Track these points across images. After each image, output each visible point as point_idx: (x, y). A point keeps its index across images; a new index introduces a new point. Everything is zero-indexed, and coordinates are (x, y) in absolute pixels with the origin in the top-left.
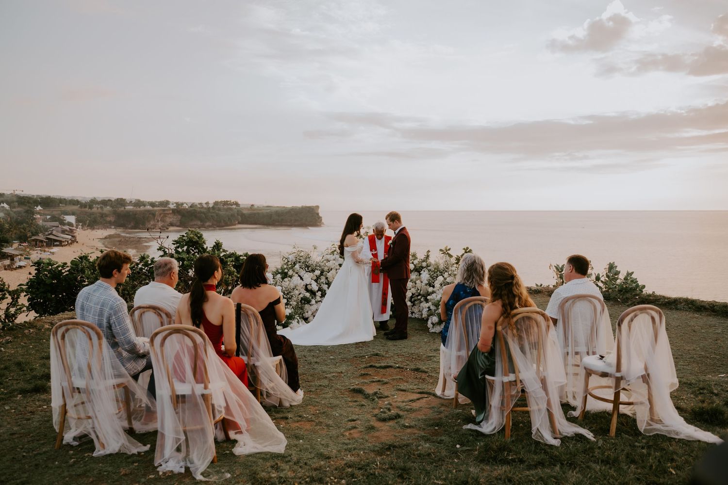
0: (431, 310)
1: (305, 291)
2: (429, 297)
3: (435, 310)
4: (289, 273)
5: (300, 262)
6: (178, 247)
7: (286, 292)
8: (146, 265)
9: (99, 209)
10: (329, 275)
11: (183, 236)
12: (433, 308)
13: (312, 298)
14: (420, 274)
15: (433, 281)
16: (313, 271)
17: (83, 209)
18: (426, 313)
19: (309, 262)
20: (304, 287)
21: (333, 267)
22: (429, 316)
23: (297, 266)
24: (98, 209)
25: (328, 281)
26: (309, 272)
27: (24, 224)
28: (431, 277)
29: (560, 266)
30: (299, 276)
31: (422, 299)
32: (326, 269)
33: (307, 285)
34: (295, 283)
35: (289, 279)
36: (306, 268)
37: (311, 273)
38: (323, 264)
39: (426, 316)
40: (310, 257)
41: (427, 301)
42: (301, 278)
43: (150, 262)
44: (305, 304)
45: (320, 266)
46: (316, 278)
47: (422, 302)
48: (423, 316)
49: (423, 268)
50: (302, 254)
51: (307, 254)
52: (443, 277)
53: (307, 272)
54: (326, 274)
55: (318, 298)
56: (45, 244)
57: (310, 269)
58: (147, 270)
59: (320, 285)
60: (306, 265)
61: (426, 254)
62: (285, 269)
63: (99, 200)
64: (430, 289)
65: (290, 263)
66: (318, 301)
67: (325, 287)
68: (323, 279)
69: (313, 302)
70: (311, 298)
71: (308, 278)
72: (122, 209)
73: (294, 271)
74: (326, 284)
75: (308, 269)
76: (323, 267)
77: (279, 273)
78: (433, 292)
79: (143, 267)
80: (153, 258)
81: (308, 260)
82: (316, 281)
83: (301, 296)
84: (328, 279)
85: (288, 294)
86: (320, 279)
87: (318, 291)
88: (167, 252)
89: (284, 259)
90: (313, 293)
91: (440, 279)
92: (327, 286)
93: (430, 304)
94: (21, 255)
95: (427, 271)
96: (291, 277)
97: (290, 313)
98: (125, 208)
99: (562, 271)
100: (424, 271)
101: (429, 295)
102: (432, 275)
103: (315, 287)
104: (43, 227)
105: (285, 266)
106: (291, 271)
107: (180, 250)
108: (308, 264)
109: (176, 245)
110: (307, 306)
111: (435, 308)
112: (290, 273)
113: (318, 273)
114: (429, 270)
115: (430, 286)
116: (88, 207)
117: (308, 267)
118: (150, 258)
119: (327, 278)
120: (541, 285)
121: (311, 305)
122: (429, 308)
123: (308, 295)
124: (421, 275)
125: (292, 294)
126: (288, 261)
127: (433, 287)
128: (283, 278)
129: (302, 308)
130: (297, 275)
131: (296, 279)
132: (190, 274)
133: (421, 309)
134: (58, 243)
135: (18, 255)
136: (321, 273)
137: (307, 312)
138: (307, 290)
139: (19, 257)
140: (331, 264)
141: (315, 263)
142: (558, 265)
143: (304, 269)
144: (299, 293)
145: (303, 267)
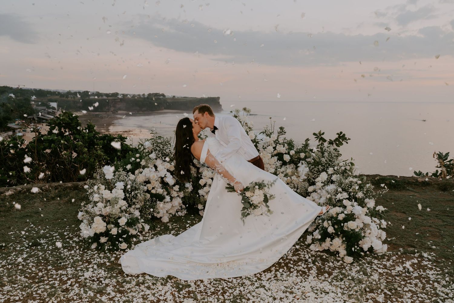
4: (141, 163)
5: (157, 150)
9: (73, 98)
13: (168, 193)
14: (297, 167)
15: (313, 176)
16: (171, 161)
17: (62, 98)
19: (167, 150)
20: (160, 179)
24: (71, 98)
26: (167, 161)
27: (23, 108)
28: (310, 171)
29: (444, 154)
30: (154, 166)
33: (162, 177)
36: (163, 158)
37: (168, 164)
42: (157, 169)
44: (156, 202)
49: (300, 159)
50: (159, 141)
51: (166, 140)
52: (327, 172)
56: (36, 122)
60: (164, 153)
61: (305, 143)
62: (137, 158)
63: (73, 92)
64: (311, 189)
70: (165, 194)
71: (163, 169)
72: (87, 98)
85: (131, 192)
87: (174, 185)
89: (140, 146)
90: (169, 188)
91: (324, 176)
94: (20, 128)
95: (305, 165)
96: (143, 168)
100: (302, 164)
102: (313, 169)
103: (170, 180)
104: (36, 109)
105: (138, 155)
106: (145, 160)
108: (165, 152)
114: (309, 163)
116: (65, 97)
121: (164, 202)
123: (160, 191)
124: (299, 169)
126: (145, 149)
134: (45, 121)
135: (18, 129)
138: (162, 184)
139: (19, 130)
142: (440, 153)
143: (160, 158)
144: (153, 186)
145: (159, 156)
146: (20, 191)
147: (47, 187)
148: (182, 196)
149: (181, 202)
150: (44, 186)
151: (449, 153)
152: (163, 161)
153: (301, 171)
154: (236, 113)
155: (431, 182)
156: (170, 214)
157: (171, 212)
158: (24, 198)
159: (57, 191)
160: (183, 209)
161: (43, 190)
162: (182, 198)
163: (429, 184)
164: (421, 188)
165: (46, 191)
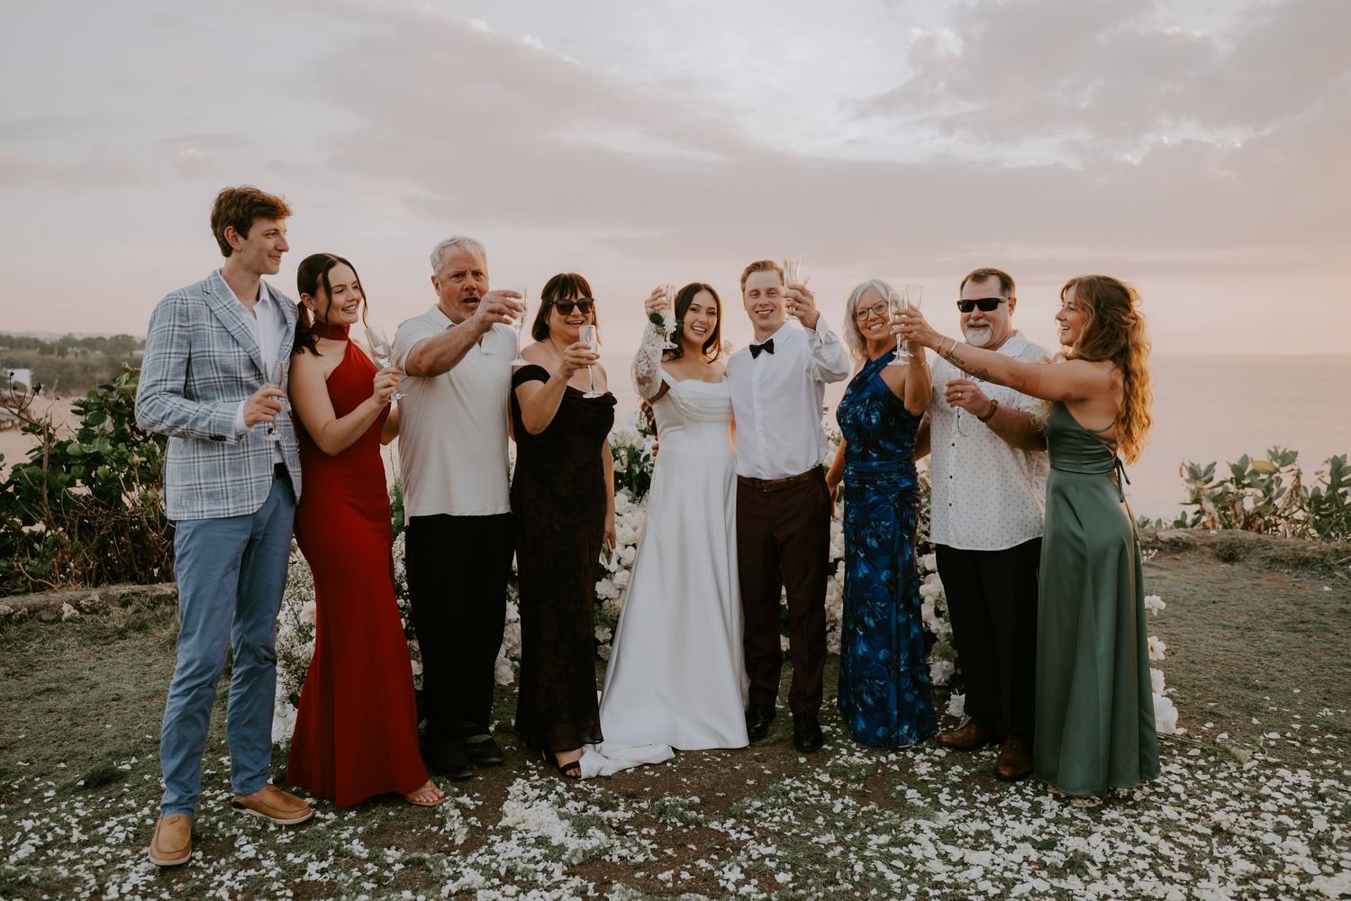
9: (80, 357)
17: (47, 357)
24: (76, 356)
29: (1203, 468)
63: (80, 338)
116: (56, 352)
147: (97, 599)
150: (84, 597)
155: (1194, 541)
158: (22, 638)
159: (130, 610)
161: (81, 610)
163: (1189, 545)
164: (1169, 557)
165: (94, 611)
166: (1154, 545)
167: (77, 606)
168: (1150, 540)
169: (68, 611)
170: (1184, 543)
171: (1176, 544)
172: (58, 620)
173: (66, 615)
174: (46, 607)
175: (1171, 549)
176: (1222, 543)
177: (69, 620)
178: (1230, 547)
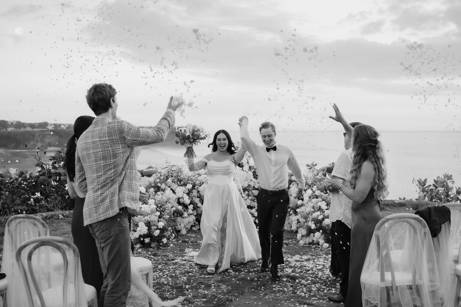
0: (299, 222)
1: (178, 205)
2: (298, 210)
3: (304, 222)
4: (161, 187)
5: (172, 176)
6: (55, 163)
7: (159, 205)
8: (25, 179)
10: (201, 189)
11: (60, 152)
12: (302, 220)
13: (185, 211)
16: (185, 185)
18: (295, 225)
19: (182, 176)
20: (177, 200)
21: (204, 181)
22: (298, 228)
23: (170, 180)
25: (200, 195)
26: (181, 185)
29: (423, 180)
30: (172, 190)
31: (291, 212)
32: (198, 182)
33: (179, 198)
34: (168, 196)
35: (162, 192)
36: (179, 182)
37: (183, 187)
38: (195, 178)
39: (296, 228)
40: (182, 171)
41: (296, 213)
42: (174, 192)
43: (28, 177)
44: (177, 216)
45: (192, 180)
46: (188, 191)
47: (291, 215)
48: (293, 228)
50: (174, 168)
51: (179, 168)
52: (312, 190)
53: (179, 186)
54: (198, 188)
55: (190, 211)
57: (182, 183)
58: (25, 185)
59: (192, 199)
60: (179, 179)
62: (158, 183)
64: (300, 202)
65: (162, 178)
66: (190, 214)
67: (197, 200)
68: (195, 193)
69: (186, 214)
70: (183, 211)
71: (181, 191)
72: (4, 130)
73: (166, 185)
74: (198, 197)
75: (180, 183)
76: (195, 181)
77: (153, 187)
78: (302, 205)
79: (22, 182)
80: (31, 173)
81: (180, 174)
82: (188, 194)
83: (174, 209)
84: (200, 193)
85: (161, 207)
86: (192, 193)
87: (190, 204)
88: (45, 167)
90: (185, 207)
91: (309, 192)
92: (198, 199)
93: (299, 217)
96: (163, 190)
97: (163, 226)
98: (6, 130)
99: (425, 185)
100: (293, 185)
101: (298, 208)
103: (187, 200)
105: (158, 180)
106: (163, 184)
107: (57, 165)
108: (180, 178)
109: (53, 161)
110: (179, 219)
111: (304, 220)
112: (163, 186)
113: (189, 186)
115: (299, 199)
117: (180, 181)
118: (29, 173)
119: (198, 192)
120: (405, 199)
121: (183, 218)
122: (298, 220)
123: (180, 208)
125: (165, 206)
126: (161, 176)
127: (303, 200)
128: (156, 192)
129: (174, 221)
130: (169, 189)
131: (168, 192)
132: (67, 188)
133: (290, 221)
136: (193, 185)
137: (180, 225)
138: (179, 203)
140: (203, 178)
141: (187, 177)
142: (420, 179)
143: (176, 183)
144: (172, 206)
145: (175, 181)
146: (46, 217)
147: (68, 214)
148: (195, 214)
149: (195, 219)
150: (64, 213)
151: (426, 179)
152: (178, 185)
153: (293, 191)
154: (237, 145)
155: (407, 203)
156: (186, 229)
157: (187, 227)
158: (51, 223)
160: (197, 225)
161: (64, 216)
162: (195, 216)
163: (404, 205)
164: (397, 208)
165: (67, 217)
166: (394, 204)
167: (63, 215)
168: (393, 203)
169: (61, 216)
170: (403, 204)
171: (400, 204)
172: (58, 219)
173: (61, 218)
174: (55, 215)
175: (399, 206)
176: (415, 204)
177: (61, 219)
178: (417, 205)
